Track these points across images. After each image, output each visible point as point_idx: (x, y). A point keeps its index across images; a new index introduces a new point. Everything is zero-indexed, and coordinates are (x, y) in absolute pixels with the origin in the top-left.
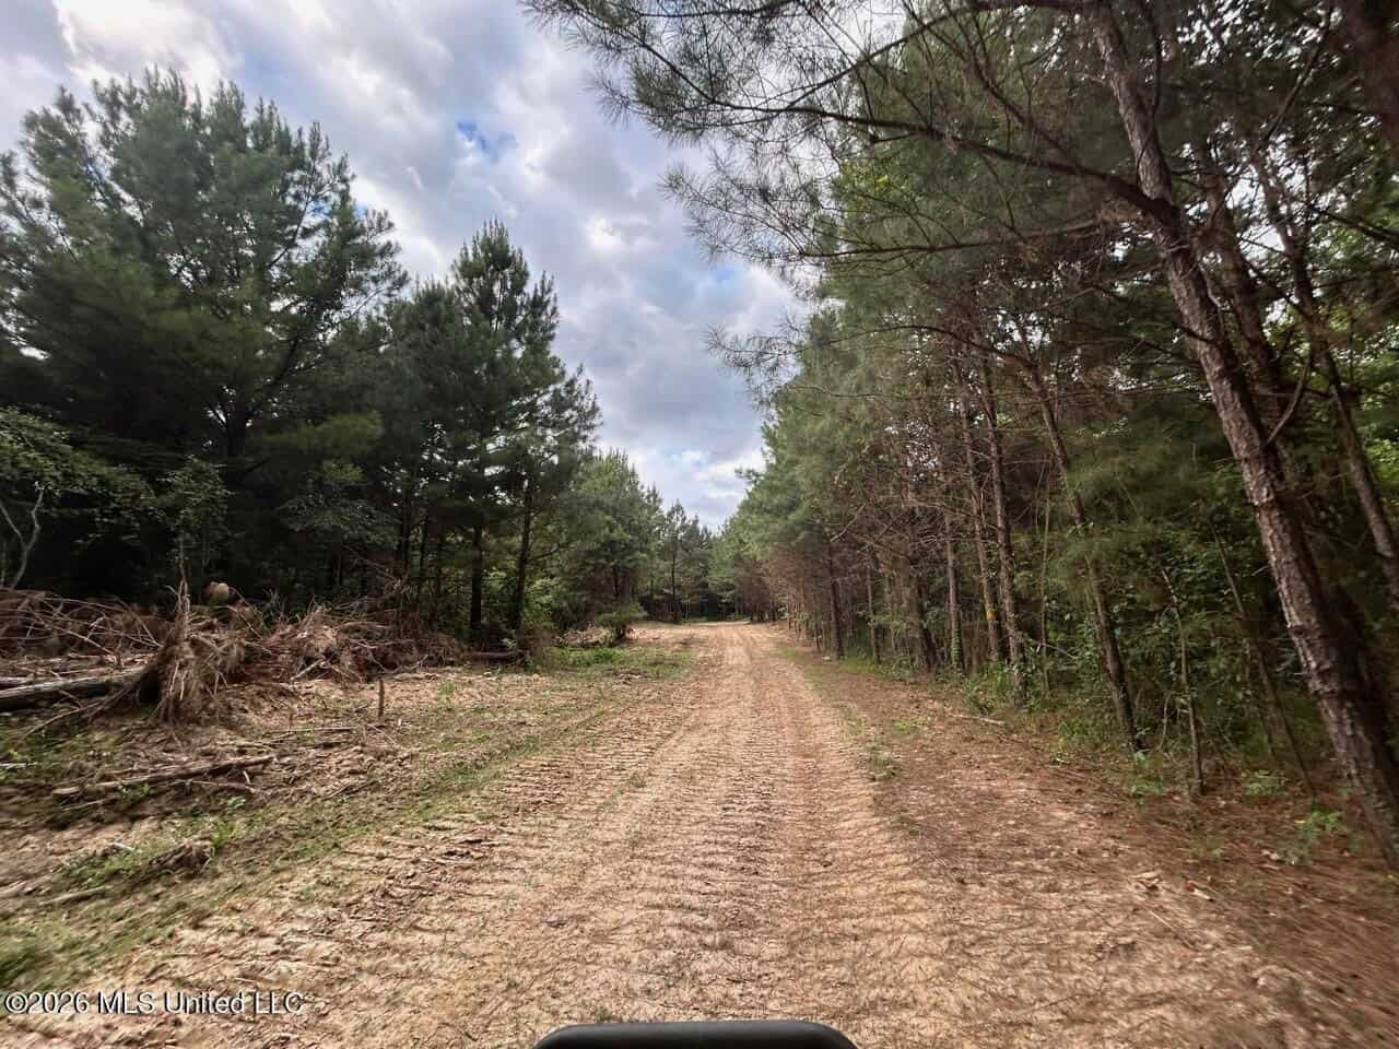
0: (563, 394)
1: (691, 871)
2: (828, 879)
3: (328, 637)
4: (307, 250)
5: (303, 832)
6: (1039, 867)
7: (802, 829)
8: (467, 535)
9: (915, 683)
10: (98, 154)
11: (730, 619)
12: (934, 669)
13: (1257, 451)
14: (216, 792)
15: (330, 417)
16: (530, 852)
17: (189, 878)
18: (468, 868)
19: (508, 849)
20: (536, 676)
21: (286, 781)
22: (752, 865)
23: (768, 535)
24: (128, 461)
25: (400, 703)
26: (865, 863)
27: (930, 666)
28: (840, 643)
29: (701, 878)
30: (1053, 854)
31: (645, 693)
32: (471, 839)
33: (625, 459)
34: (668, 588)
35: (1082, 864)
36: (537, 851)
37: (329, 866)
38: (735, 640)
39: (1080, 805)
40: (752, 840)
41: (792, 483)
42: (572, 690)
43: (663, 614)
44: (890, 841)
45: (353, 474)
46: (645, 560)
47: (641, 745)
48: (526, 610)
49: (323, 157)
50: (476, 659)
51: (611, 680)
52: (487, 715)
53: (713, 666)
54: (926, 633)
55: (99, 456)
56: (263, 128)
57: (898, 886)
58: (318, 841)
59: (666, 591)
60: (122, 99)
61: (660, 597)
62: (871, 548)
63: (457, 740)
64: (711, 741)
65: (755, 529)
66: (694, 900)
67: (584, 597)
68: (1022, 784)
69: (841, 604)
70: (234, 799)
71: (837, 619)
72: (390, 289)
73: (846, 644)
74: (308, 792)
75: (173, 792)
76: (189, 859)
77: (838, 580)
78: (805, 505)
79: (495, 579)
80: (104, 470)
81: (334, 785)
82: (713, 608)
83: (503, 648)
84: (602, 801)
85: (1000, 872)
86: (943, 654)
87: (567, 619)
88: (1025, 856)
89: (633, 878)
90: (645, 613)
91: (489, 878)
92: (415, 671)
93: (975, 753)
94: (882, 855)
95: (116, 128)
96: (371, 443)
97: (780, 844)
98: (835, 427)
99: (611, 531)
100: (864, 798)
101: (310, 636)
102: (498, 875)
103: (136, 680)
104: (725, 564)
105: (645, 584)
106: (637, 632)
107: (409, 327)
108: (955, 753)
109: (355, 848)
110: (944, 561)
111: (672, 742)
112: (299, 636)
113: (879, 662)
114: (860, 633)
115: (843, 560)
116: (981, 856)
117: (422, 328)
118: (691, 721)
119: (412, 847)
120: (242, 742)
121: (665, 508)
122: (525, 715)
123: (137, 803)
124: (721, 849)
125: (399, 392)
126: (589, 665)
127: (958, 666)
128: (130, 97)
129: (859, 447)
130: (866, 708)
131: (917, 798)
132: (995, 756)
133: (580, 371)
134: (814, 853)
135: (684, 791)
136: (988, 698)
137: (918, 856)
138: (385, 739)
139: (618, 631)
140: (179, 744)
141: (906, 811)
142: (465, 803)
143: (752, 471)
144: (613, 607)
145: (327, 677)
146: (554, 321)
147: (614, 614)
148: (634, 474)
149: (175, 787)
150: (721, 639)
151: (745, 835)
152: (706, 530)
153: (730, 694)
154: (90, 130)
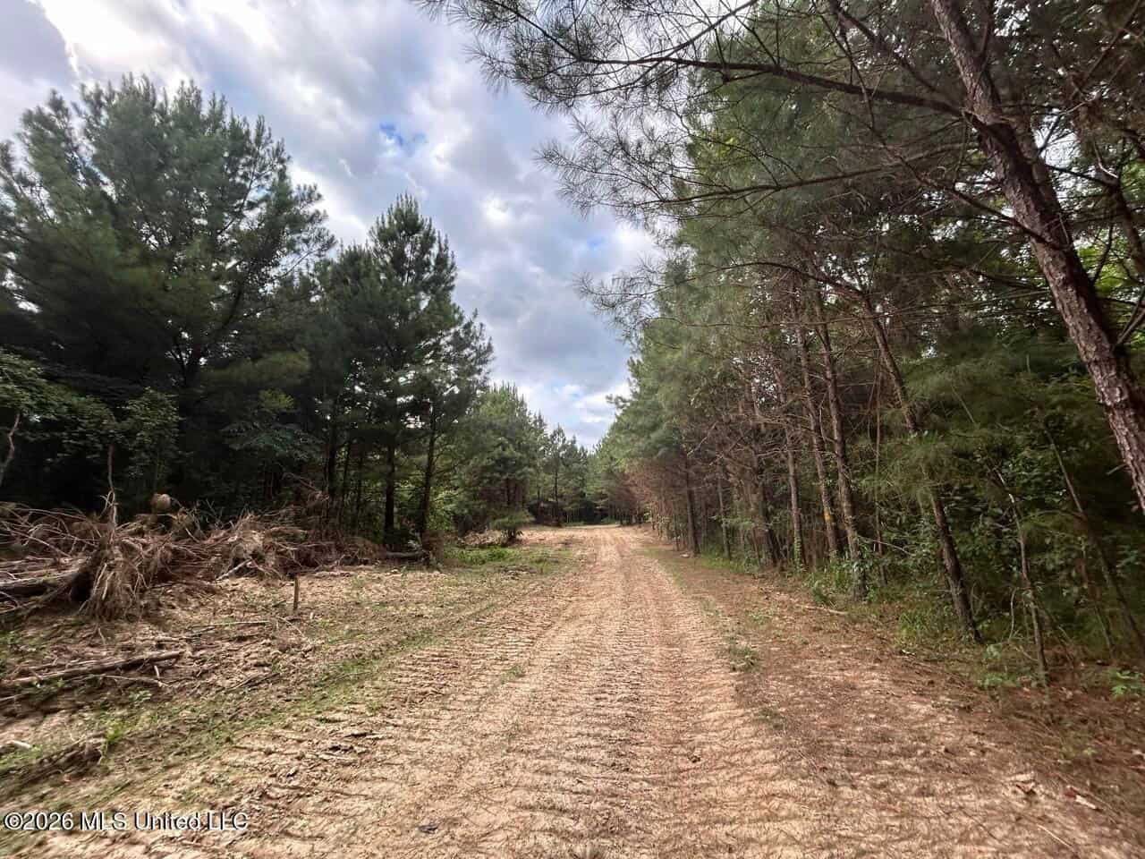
0: (462, 335)
1: (564, 766)
2: (697, 776)
3: (257, 539)
4: (251, 219)
5: (201, 726)
6: (908, 767)
7: (669, 720)
8: (382, 453)
9: (763, 577)
10: (82, 144)
11: (604, 524)
12: (779, 564)
13: (1107, 353)
14: (126, 686)
15: (265, 355)
16: (412, 745)
17: (80, 776)
18: (350, 764)
19: (391, 742)
20: (436, 573)
21: (193, 674)
22: (622, 761)
23: (634, 451)
24: (96, 393)
25: (315, 598)
26: (733, 759)
27: (775, 562)
28: (696, 542)
30: (920, 752)
31: (531, 586)
32: (356, 732)
33: (515, 391)
34: (552, 496)
35: (952, 765)
36: (419, 745)
37: (218, 762)
38: (608, 539)
39: (935, 697)
40: (623, 733)
41: (654, 407)
42: (467, 584)
43: (547, 519)
44: (755, 735)
45: (285, 402)
46: (531, 474)
47: (523, 635)
48: (431, 517)
49: (266, 144)
50: (387, 558)
51: (501, 576)
52: (390, 608)
53: (589, 563)
54: (771, 533)
55: (71, 389)
56: (215, 118)
57: (768, 787)
58: (213, 735)
59: (551, 500)
60: (103, 100)
61: (546, 505)
62: (722, 461)
63: (360, 632)
64: (586, 631)
65: (623, 447)
66: (566, 801)
67: (481, 506)
68: (874, 674)
69: (697, 510)
70: (142, 693)
71: (693, 522)
72: (320, 250)
73: (701, 543)
74: (214, 684)
75: (87, 686)
76: (81, 757)
77: (694, 488)
78: (665, 425)
79: (405, 490)
80: (75, 401)
81: (239, 677)
82: (590, 514)
83: (410, 548)
84: (484, 691)
85: (869, 772)
86: (785, 551)
87: (467, 524)
88: (892, 755)
89: (508, 774)
90: (533, 519)
91: (368, 775)
92: (332, 569)
93: (824, 641)
94: (748, 751)
95: (97, 123)
96: (300, 377)
97: (650, 737)
98: (691, 356)
99: (504, 450)
100: (726, 689)
101: (240, 540)
102: (377, 773)
103: (72, 578)
104: (599, 477)
105: (532, 495)
106: (525, 535)
107: (334, 281)
108: (806, 643)
109: (247, 743)
110: (786, 471)
111: (551, 632)
112: (230, 540)
113: (731, 559)
114: (713, 533)
115: (697, 472)
116: (848, 753)
117: (346, 282)
118: (569, 612)
119: (300, 741)
120: (161, 636)
121: (549, 431)
122: (424, 607)
123: (50, 698)
124: (593, 743)
125: (325, 335)
126: (484, 562)
127: (801, 562)
128: (109, 99)
129: (712, 373)
130: (721, 599)
131: (777, 688)
132: (844, 646)
133: (475, 315)
134: (682, 746)
135: (560, 681)
136: (831, 590)
137: (785, 753)
138: (296, 632)
139: (510, 534)
140: (103, 639)
141: (767, 702)
142: (358, 694)
143: (620, 398)
144: (506, 513)
145: (252, 576)
146: (452, 275)
147: (507, 519)
148: (522, 402)
149: (89, 682)
150: (596, 540)
151: (616, 727)
152: (582, 449)
153: (603, 587)
154: (77, 124)
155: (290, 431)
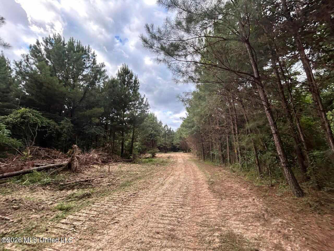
0: (141, 101)
2: (199, 199)
3: (96, 156)
5: (103, 192)
6: (236, 197)
7: (194, 192)
8: (120, 133)
9: (220, 166)
10: (44, 52)
11: (179, 152)
13: (273, 124)
14: (86, 185)
15: (93, 108)
16: (145, 195)
17: (88, 198)
18: (135, 197)
19: (141, 195)
20: (137, 164)
21: (98, 183)
22: (185, 197)
23: (187, 133)
24: (53, 119)
26: (206, 197)
27: (224, 163)
28: (204, 157)
29: (176, 199)
30: (239, 195)
31: (161, 168)
32: (134, 193)
33: (154, 114)
34: (164, 144)
35: (243, 196)
37: (110, 197)
38: (180, 156)
39: (247, 188)
40: (185, 194)
41: (193, 121)
42: (145, 167)
43: (163, 151)
44: (210, 194)
45: (98, 121)
46: (159, 138)
47: (162, 178)
48: (133, 150)
49: (90, 52)
50: (124, 161)
51: (153, 166)
52: (129, 172)
53: (175, 163)
54: (223, 155)
55: (47, 118)
56: (78, 46)
58: (107, 193)
60: (48, 41)
61: (162, 147)
62: (211, 136)
63: (125, 177)
64: (176, 178)
65: (185, 131)
66: (176, 202)
67: (145, 147)
68: (237, 185)
69: (204, 149)
70: (89, 186)
71: (203, 152)
72: (104, 79)
73: (206, 157)
74: (102, 185)
76: (88, 194)
77: (203, 143)
78: (196, 126)
79: (126, 143)
80: (48, 121)
81: (106, 184)
82: (175, 149)
83: (130, 158)
84: (156, 188)
85: (229, 198)
87: (143, 152)
88: (234, 195)
89: (164, 199)
90: (159, 151)
91: (139, 199)
92: (112, 163)
93: (230, 180)
94: (209, 196)
95: (47, 47)
96: (101, 113)
97: (190, 194)
99: (151, 131)
100: (206, 187)
101: (92, 156)
103: (67, 164)
104: (177, 139)
105: (159, 143)
106: (157, 155)
108: (226, 180)
109: (114, 194)
111: (168, 178)
112: (90, 156)
113: (213, 162)
114: (209, 155)
115: (204, 139)
117: (111, 88)
118: (172, 174)
119: (124, 194)
120: (86, 176)
121: (163, 126)
122: (137, 172)
123: (73, 186)
124: (179, 195)
125: (107, 102)
126: (147, 162)
127: (230, 163)
128: (49, 40)
129: (207, 115)
130: (209, 171)
131: (216, 187)
132: (233, 180)
133: (144, 95)
134: (197, 196)
135: (172, 186)
137: (215, 196)
139: (153, 155)
140: (76, 176)
141: (214, 189)
142: (130, 188)
143: (184, 118)
144: (152, 149)
145: (96, 164)
146: (138, 85)
147: (152, 151)
148: (156, 118)
149: (79, 184)
150: (176, 156)
151: (184, 193)
152: (173, 130)
153: (179, 169)
154: (42, 48)
155: (99, 128)
